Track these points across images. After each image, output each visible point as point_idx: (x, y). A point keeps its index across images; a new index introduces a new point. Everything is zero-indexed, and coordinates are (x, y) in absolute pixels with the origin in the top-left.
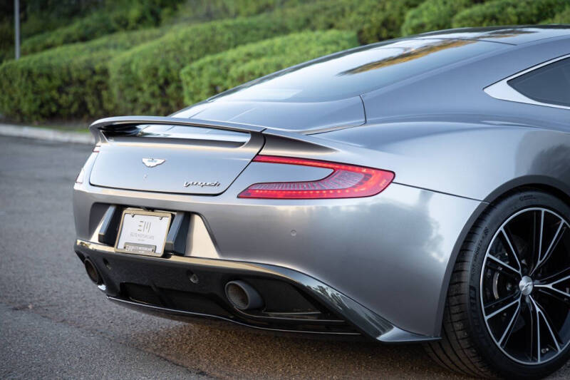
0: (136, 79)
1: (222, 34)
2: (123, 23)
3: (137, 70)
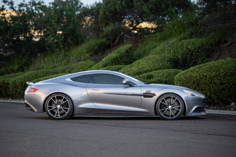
0: (17, 85)
1: (40, 74)
2: (13, 70)
3: (17, 83)
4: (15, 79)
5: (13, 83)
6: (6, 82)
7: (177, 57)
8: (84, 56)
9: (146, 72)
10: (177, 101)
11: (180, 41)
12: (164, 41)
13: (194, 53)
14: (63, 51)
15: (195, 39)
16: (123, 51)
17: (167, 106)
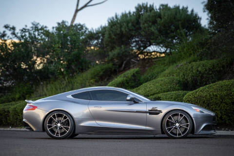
4: (15, 106)
5: (13, 111)
6: (6, 110)
7: (187, 80)
8: (89, 82)
9: (153, 94)
10: (185, 118)
11: (190, 63)
12: (173, 64)
13: (205, 76)
14: (66, 78)
15: (206, 61)
16: (130, 75)
17: (174, 123)
